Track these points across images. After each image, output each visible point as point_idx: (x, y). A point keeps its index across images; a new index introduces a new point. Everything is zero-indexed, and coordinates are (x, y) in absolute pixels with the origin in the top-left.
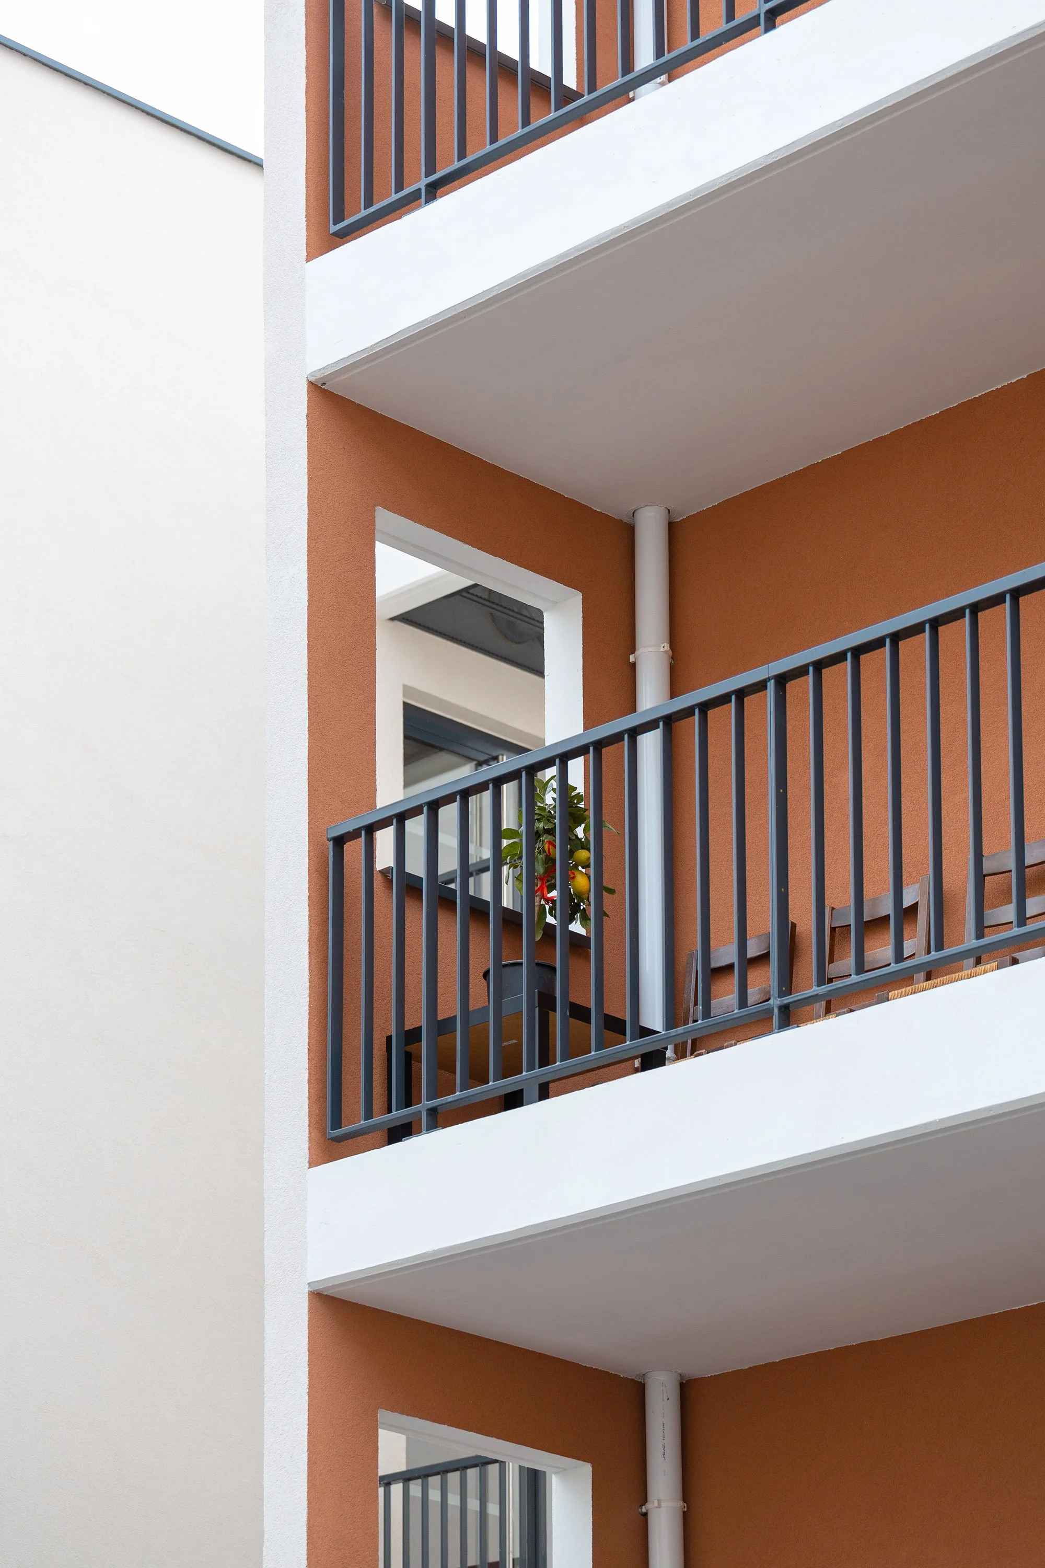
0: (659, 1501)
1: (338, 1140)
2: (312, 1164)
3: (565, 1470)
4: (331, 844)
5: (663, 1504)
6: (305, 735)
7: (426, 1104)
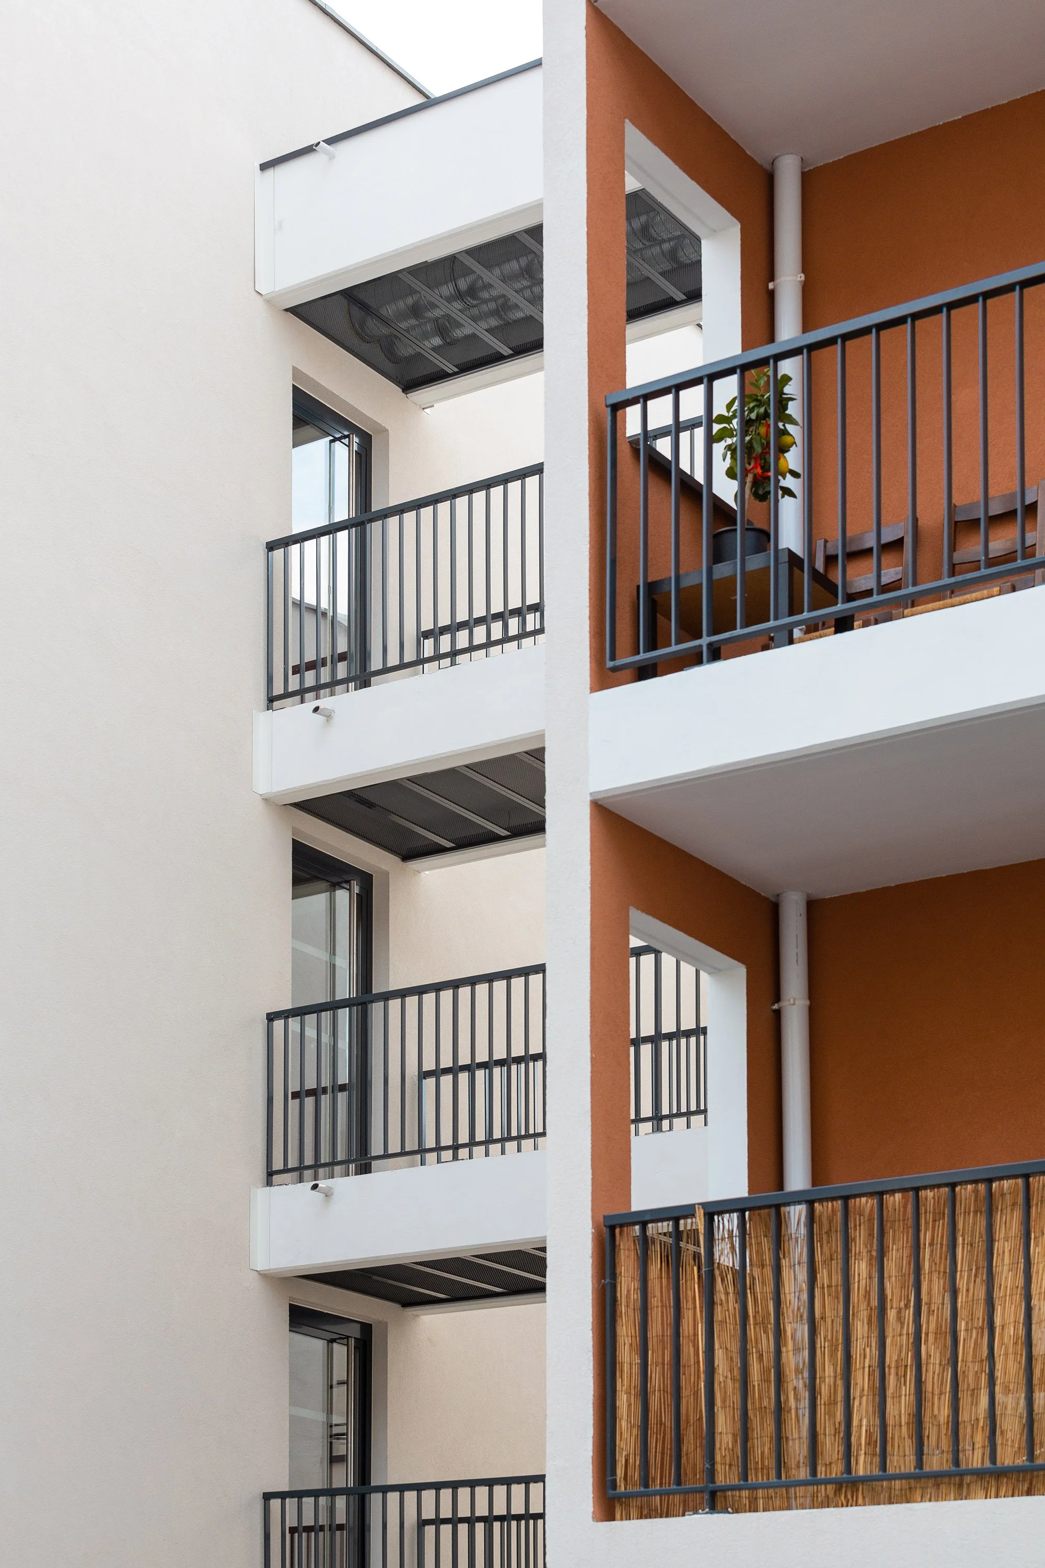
0: (794, 999)
1: (614, 669)
2: (593, 690)
3: (720, 970)
4: (609, 409)
5: (797, 1002)
6: (585, 312)
7: (705, 641)
